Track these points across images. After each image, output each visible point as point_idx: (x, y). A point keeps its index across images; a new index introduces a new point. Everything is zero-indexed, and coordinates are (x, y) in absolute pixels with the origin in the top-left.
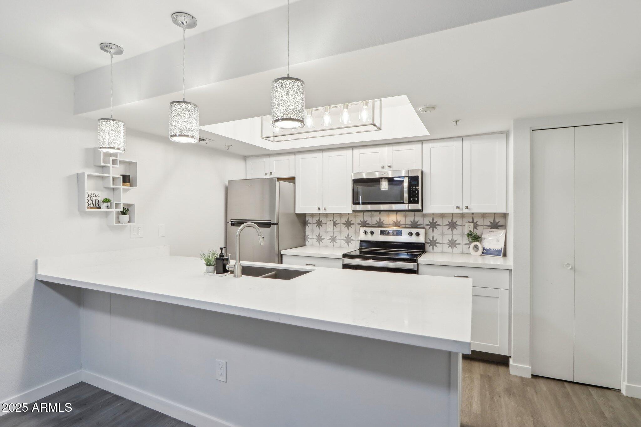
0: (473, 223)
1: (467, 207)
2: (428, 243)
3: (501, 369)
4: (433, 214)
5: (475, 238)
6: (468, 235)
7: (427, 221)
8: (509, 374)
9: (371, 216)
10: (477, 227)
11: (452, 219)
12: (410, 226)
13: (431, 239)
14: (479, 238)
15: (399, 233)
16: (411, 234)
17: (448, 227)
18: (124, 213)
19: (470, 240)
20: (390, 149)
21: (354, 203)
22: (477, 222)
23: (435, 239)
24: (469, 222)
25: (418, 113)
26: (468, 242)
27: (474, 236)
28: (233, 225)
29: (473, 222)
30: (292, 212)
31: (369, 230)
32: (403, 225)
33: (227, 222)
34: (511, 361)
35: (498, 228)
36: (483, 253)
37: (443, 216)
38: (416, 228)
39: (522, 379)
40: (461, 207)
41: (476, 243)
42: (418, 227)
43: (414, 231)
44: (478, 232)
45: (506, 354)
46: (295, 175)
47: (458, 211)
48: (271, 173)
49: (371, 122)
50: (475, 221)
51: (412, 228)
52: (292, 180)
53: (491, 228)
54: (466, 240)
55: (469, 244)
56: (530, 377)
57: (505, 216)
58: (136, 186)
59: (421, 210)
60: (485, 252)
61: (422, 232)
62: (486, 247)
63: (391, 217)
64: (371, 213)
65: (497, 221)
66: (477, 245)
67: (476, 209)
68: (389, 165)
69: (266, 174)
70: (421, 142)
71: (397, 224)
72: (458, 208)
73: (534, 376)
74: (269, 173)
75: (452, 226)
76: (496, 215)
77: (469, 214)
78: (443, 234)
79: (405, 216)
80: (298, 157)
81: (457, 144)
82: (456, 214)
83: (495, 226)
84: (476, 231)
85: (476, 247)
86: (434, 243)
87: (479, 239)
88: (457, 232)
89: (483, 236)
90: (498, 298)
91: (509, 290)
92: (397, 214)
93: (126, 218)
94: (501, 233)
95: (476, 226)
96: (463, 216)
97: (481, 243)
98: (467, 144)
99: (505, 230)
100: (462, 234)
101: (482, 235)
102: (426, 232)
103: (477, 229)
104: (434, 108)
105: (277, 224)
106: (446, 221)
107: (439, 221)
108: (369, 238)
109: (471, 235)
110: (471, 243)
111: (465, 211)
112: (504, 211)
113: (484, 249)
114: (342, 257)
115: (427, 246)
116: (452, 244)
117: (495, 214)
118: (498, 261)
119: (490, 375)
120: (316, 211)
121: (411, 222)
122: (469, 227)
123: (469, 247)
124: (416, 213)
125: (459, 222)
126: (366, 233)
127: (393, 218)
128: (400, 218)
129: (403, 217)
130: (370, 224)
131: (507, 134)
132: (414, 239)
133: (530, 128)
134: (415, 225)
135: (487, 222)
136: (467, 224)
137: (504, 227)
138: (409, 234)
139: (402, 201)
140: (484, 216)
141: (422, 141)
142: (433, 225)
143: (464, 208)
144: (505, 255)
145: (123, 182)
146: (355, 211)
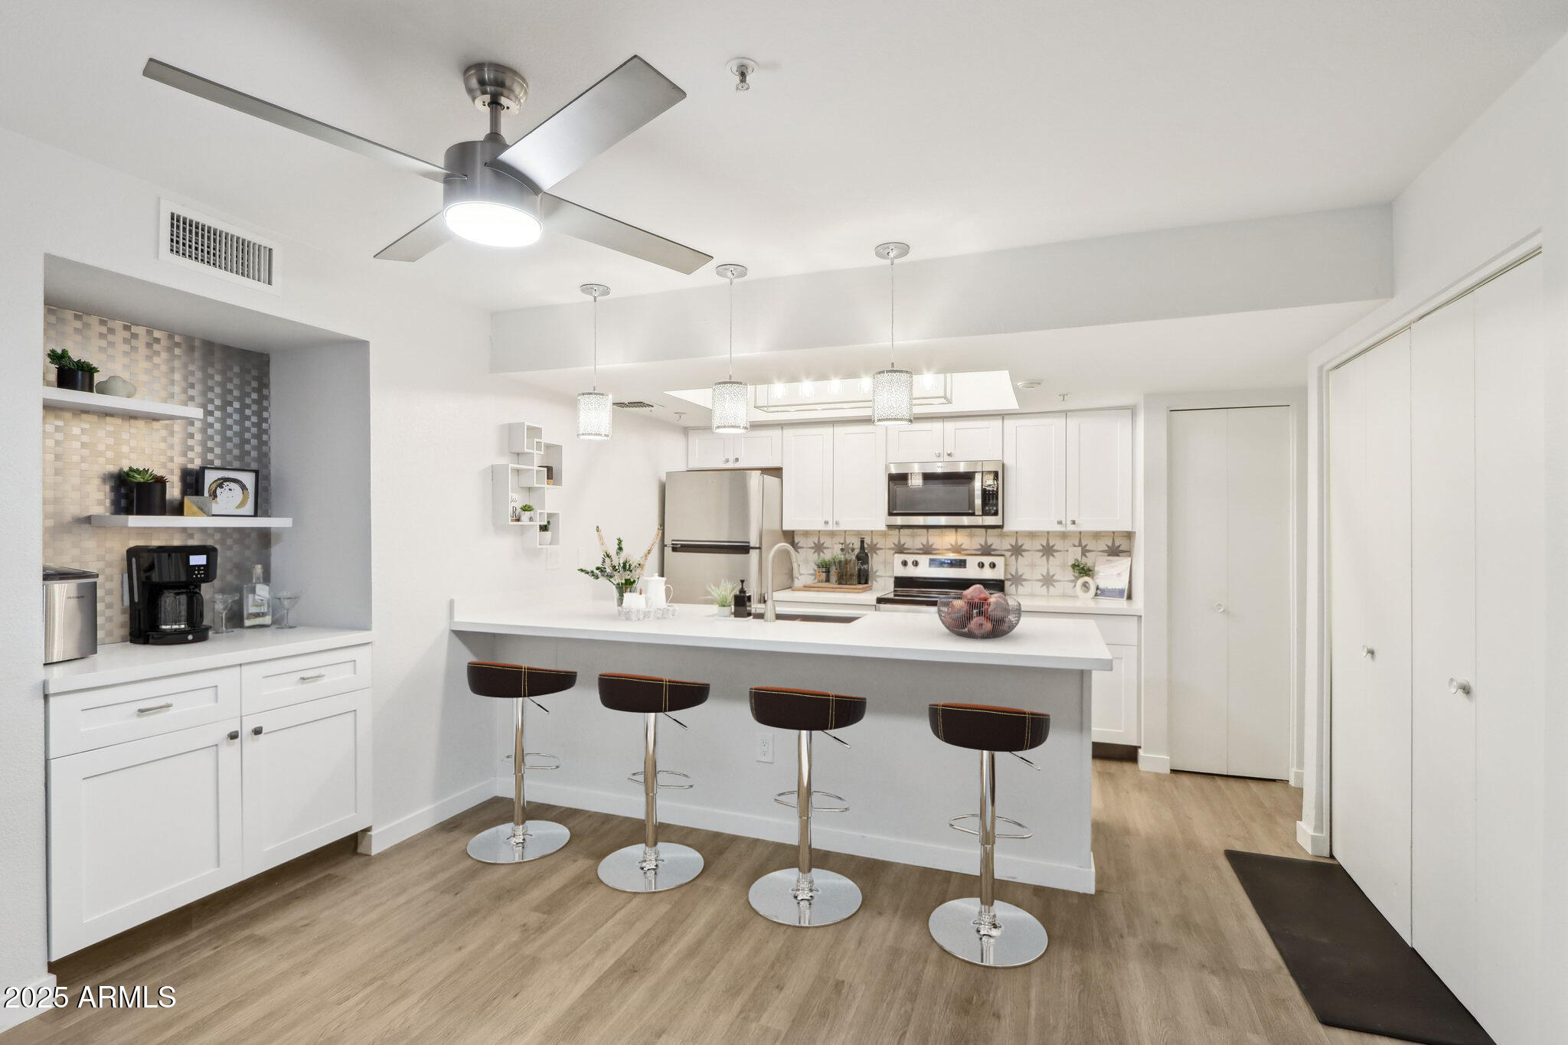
0: (1080, 548)
1: (1074, 522)
2: (1008, 580)
3: (1127, 767)
4: (1017, 533)
5: (1083, 570)
6: (1074, 566)
7: (1006, 544)
8: (1139, 770)
9: (913, 536)
10: (1087, 554)
11: (1048, 540)
12: (979, 553)
13: (1014, 573)
14: (1091, 571)
15: (962, 564)
16: (981, 565)
17: (1041, 554)
18: (544, 528)
19: (1077, 575)
20: (950, 426)
21: (890, 514)
22: (1086, 546)
23: (1020, 574)
24: (1075, 546)
25: (1015, 389)
26: (1073, 578)
27: (1083, 569)
28: (675, 549)
29: (1080, 545)
30: (777, 527)
31: (910, 559)
32: (966, 550)
33: (663, 546)
34: (1141, 752)
35: (1118, 556)
36: (1096, 595)
37: (1032, 535)
38: (989, 554)
39: (1157, 774)
40: (1064, 522)
41: (1086, 579)
42: (992, 553)
43: (987, 560)
44: (1088, 561)
45: (1135, 744)
46: (782, 464)
47: (1059, 528)
48: (737, 460)
49: (943, 395)
50: (1084, 544)
51: (982, 555)
52: (777, 472)
53: (1108, 555)
54: (1070, 574)
55: (1075, 581)
56: (1169, 772)
57: (1129, 535)
58: (560, 484)
59: (1001, 527)
60: (1100, 592)
61: (999, 561)
62: (1102, 586)
63: (946, 537)
64: (911, 530)
65: (1117, 544)
66: (1087, 582)
67: (1087, 525)
68: (949, 452)
69: (727, 461)
70: (1001, 417)
71: (957, 549)
72: (1060, 523)
73: (1173, 771)
74: (732, 459)
75: (1048, 551)
76: (1116, 534)
77: (1074, 532)
78: (1032, 565)
79: (971, 536)
80: (789, 433)
81: (1058, 423)
82: (1055, 532)
83: (1114, 552)
84: (1084, 560)
85: (1085, 585)
86: (1018, 580)
87: (1090, 573)
88: (1055, 562)
89: (1096, 569)
90: (1121, 658)
91: (1138, 646)
92: (956, 531)
93: (548, 534)
94: (1122, 564)
95: (1085, 552)
96: (1064, 535)
97: (1093, 578)
98: (1073, 423)
99: (1130, 559)
100: (1063, 566)
101: (1094, 566)
102: (1005, 561)
103: (1086, 556)
104: (1039, 384)
105: (759, 548)
106: (1038, 544)
107: (1027, 544)
108: (911, 572)
109: (1078, 566)
110: (1077, 578)
111: (1071, 528)
112: (1130, 529)
113: (1098, 588)
114: (875, 603)
115: (1007, 584)
116: (1048, 581)
117: (1114, 532)
118: (1120, 604)
119: (1112, 772)
120: (821, 527)
121: (981, 545)
122: (1074, 554)
123: (1075, 586)
124: (989, 530)
125: (1058, 544)
126: (905, 563)
127: (950, 539)
128: (962, 539)
129: (966, 537)
130: (910, 549)
131: (1133, 410)
132: (988, 574)
133: (1168, 407)
134: (986, 551)
135: (1103, 545)
136: (1072, 549)
137: (1128, 553)
138: (979, 564)
139: (970, 511)
140: (1097, 535)
141: (1003, 415)
142: (1017, 551)
143: (1069, 523)
144: (1129, 597)
145: (548, 479)
146: (890, 527)
